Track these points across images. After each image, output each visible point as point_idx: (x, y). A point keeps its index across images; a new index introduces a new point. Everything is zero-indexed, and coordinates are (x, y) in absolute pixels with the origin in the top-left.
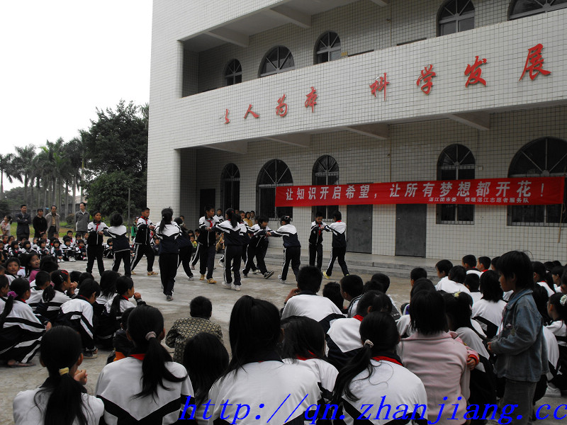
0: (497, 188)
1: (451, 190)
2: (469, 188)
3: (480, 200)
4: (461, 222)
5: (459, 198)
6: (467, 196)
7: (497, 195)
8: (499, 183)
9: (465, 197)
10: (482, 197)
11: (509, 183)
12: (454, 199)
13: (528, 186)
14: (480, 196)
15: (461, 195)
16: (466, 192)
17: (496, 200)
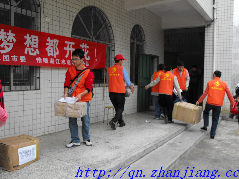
0: (65, 48)
1: (15, 44)
2: (37, 43)
3: (52, 61)
4: (18, 87)
5: (28, 56)
6: (38, 56)
7: (67, 56)
8: (66, 42)
9: (35, 57)
10: (53, 57)
11: (74, 44)
12: (23, 59)
13: (87, 49)
14: (51, 57)
15: (31, 54)
16: (35, 49)
17: (66, 62)
